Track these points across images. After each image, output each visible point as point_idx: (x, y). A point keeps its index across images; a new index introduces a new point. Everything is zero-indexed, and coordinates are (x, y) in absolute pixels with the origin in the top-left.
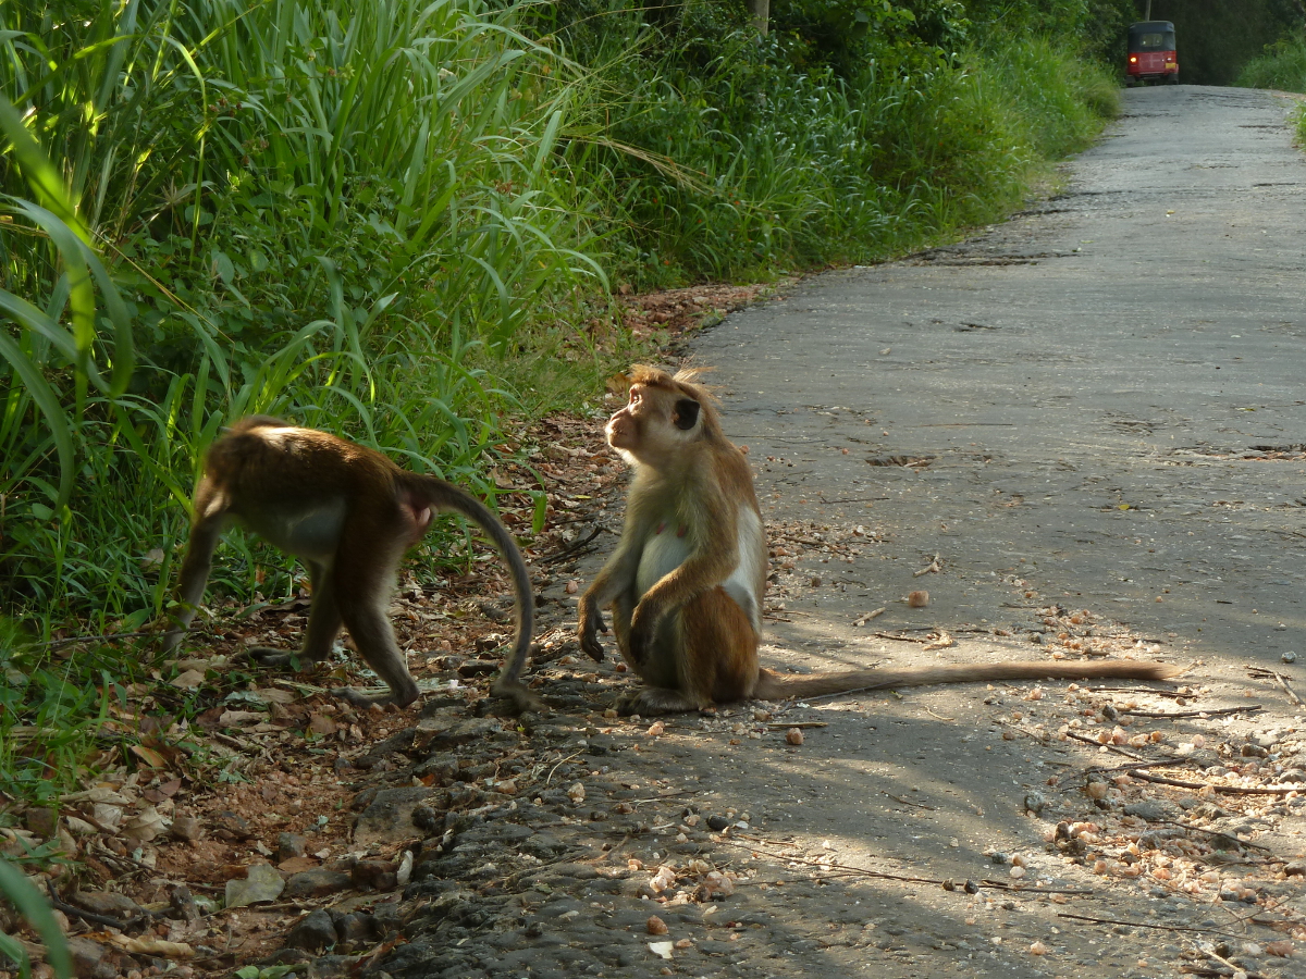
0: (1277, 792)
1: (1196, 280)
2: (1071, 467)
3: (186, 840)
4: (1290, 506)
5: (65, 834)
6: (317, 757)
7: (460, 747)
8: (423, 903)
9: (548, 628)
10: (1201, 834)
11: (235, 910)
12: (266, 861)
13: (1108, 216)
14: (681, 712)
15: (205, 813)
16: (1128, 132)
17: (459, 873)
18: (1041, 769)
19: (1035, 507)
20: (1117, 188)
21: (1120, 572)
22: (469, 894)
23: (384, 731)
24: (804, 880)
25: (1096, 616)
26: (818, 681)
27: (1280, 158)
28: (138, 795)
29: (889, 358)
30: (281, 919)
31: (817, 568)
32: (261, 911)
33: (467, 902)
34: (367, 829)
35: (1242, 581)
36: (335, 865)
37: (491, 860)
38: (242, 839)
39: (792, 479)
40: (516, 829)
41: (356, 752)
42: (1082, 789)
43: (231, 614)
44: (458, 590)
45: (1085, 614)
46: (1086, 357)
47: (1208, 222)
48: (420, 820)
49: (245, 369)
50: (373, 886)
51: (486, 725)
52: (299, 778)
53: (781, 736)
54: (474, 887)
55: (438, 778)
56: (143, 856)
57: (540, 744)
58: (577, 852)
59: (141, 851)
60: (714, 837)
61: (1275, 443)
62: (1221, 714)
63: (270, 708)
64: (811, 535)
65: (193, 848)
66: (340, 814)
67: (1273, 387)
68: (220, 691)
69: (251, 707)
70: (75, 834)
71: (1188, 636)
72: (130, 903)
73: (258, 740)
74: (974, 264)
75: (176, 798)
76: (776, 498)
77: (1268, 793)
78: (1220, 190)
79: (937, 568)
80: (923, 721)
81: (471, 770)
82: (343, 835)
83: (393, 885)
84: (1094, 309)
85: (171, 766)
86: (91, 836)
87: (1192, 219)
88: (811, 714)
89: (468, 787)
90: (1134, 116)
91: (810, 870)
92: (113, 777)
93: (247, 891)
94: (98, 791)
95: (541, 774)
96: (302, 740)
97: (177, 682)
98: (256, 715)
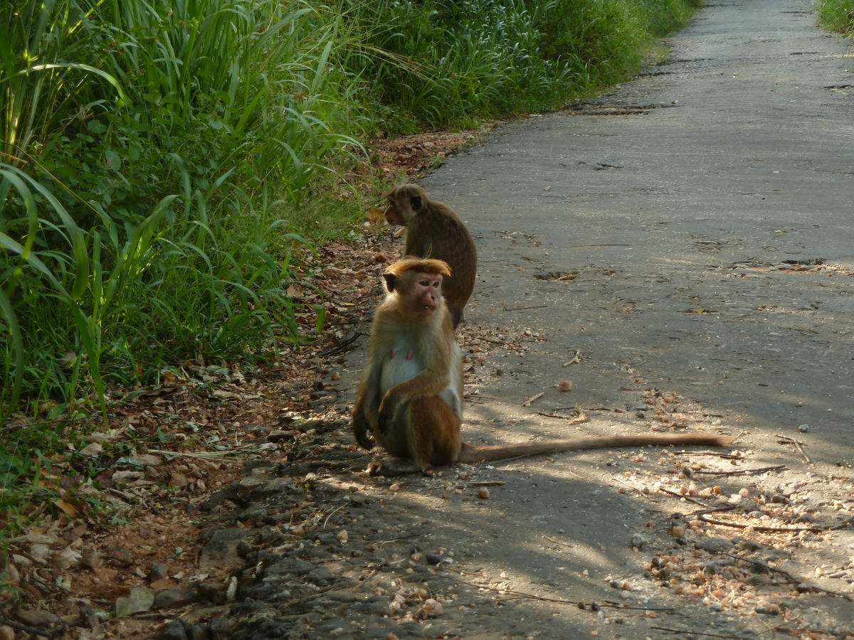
0: (794, 530)
1: (751, 126)
2: (666, 280)
3: (91, 569)
4: (808, 309)
5: (12, 567)
6: (175, 503)
7: (268, 499)
8: (243, 619)
9: (326, 407)
10: (744, 563)
11: (122, 618)
12: (142, 581)
13: (695, 77)
14: (411, 473)
15: (103, 548)
16: (709, 17)
17: (266, 596)
18: (643, 515)
19: (642, 312)
20: (701, 57)
21: (696, 362)
22: (272, 614)
23: (219, 483)
24: (488, 602)
25: (680, 397)
26: (500, 450)
27: (807, 34)
28: (59, 536)
29: (550, 193)
30: (152, 625)
31: (500, 361)
32: (139, 619)
33: (272, 620)
34: (207, 558)
35: (775, 368)
36: (187, 585)
37: (287, 587)
38: (127, 566)
39: (485, 292)
40: (303, 564)
41: (201, 499)
42: (669, 530)
43: (119, 398)
44: (268, 376)
45: (673, 395)
46: (679, 190)
47: (760, 81)
48: (242, 552)
49: (127, 226)
50: (211, 600)
51: (284, 483)
52: (164, 518)
53: (475, 491)
54: (276, 607)
55: (254, 522)
56: (63, 581)
57: (319, 498)
58: (342, 582)
59: (60, 578)
60: (430, 570)
61: (799, 258)
62: (759, 472)
63: (145, 469)
64: (497, 335)
65: (95, 574)
66: (190, 546)
67: (799, 214)
68: (112, 456)
69: (132, 468)
70: (19, 566)
71: (740, 411)
72: (54, 618)
73: (137, 492)
74: (607, 114)
75: (84, 537)
76: (475, 307)
77: (788, 531)
78: (768, 58)
79: (578, 361)
80: (566, 480)
81: (274, 517)
82: (192, 561)
83: (223, 601)
84: (684, 151)
85: (80, 514)
86: (28, 567)
87: (750, 79)
88: (495, 474)
89: (273, 529)
90: (713, 6)
91: (492, 594)
92: (42, 523)
93: (130, 605)
94: (33, 535)
95: (320, 521)
96: (166, 491)
97: (84, 452)
98: (136, 473)
